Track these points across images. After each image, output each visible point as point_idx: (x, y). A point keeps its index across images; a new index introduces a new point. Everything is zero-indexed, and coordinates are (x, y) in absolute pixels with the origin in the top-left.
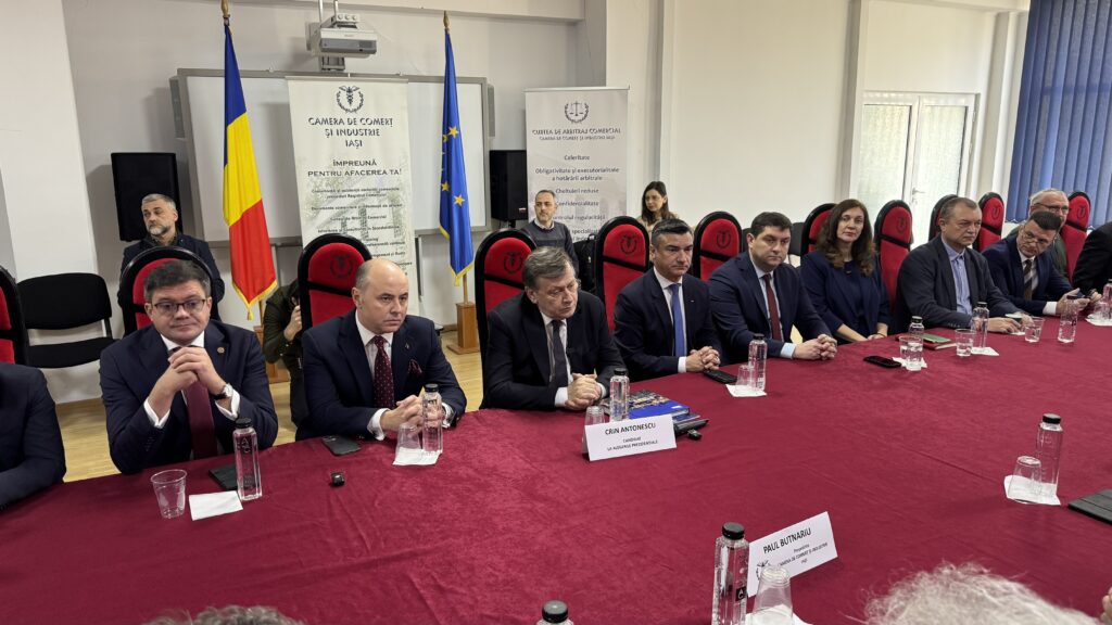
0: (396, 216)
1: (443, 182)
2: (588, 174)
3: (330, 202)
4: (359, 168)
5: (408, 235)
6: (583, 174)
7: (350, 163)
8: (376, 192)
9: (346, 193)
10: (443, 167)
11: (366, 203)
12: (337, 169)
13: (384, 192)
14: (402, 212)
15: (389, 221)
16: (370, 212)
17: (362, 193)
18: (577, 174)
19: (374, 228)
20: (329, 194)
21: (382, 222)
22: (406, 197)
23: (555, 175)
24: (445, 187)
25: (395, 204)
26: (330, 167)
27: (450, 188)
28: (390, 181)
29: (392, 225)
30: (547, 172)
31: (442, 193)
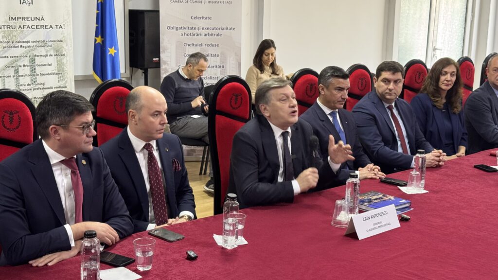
0: (60, 64)
1: (97, 36)
2: (210, 32)
3: (6, 52)
4: (30, 23)
5: (69, 81)
6: (206, 32)
7: (23, 19)
8: (43, 44)
9: (20, 44)
10: (97, 23)
11: (35, 53)
12: (12, 23)
13: (50, 44)
14: (64, 61)
15: (52, 69)
16: (38, 61)
17: (32, 44)
18: (201, 31)
19: (41, 75)
20: (5, 45)
21: (49, 70)
23: (183, 31)
24: (99, 40)
25: (59, 54)
26: (6, 21)
27: (104, 42)
28: (55, 35)
29: (56, 72)
30: (177, 29)
31: (96, 45)
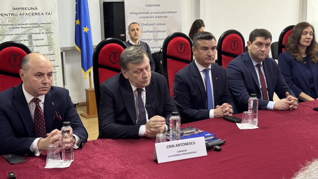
0: (50, 39)
1: (76, 19)
2: (159, 15)
3: (11, 31)
4: (27, 12)
5: (56, 50)
6: (157, 15)
7: (22, 9)
8: (37, 25)
9: (21, 26)
10: (76, 11)
11: (32, 31)
12: (15, 12)
13: (42, 25)
14: (53, 37)
15: (45, 42)
16: (34, 37)
17: (29, 26)
18: (153, 15)
19: (37, 46)
20: (10, 26)
21: (41, 43)
22: (55, 28)
23: (141, 15)
24: (78, 22)
25: (49, 32)
26: (11, 11)
27: (81, 23)
28: (45, 19)
29: (47, 44)
30: (136, 14)
31: (76, 26)
